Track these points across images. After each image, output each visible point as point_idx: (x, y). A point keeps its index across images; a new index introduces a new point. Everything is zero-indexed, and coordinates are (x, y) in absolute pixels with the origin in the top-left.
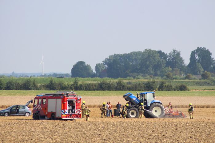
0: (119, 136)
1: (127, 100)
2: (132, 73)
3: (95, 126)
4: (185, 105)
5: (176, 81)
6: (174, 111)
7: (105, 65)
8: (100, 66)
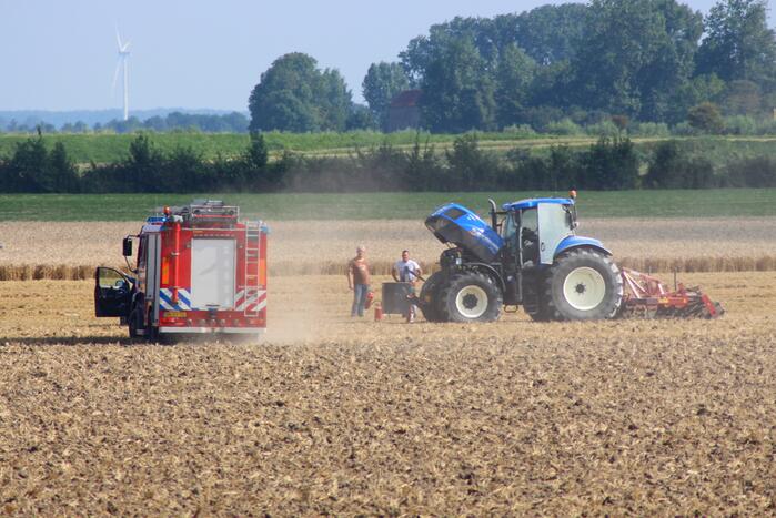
0: (366, 410)
1: (443, 240)
2: (537, 108)
3: (276, 363)
4: (735, 256)
5: (738, 142)
6: (665, 287)
7: (408, 69)
8: (385, 78)
